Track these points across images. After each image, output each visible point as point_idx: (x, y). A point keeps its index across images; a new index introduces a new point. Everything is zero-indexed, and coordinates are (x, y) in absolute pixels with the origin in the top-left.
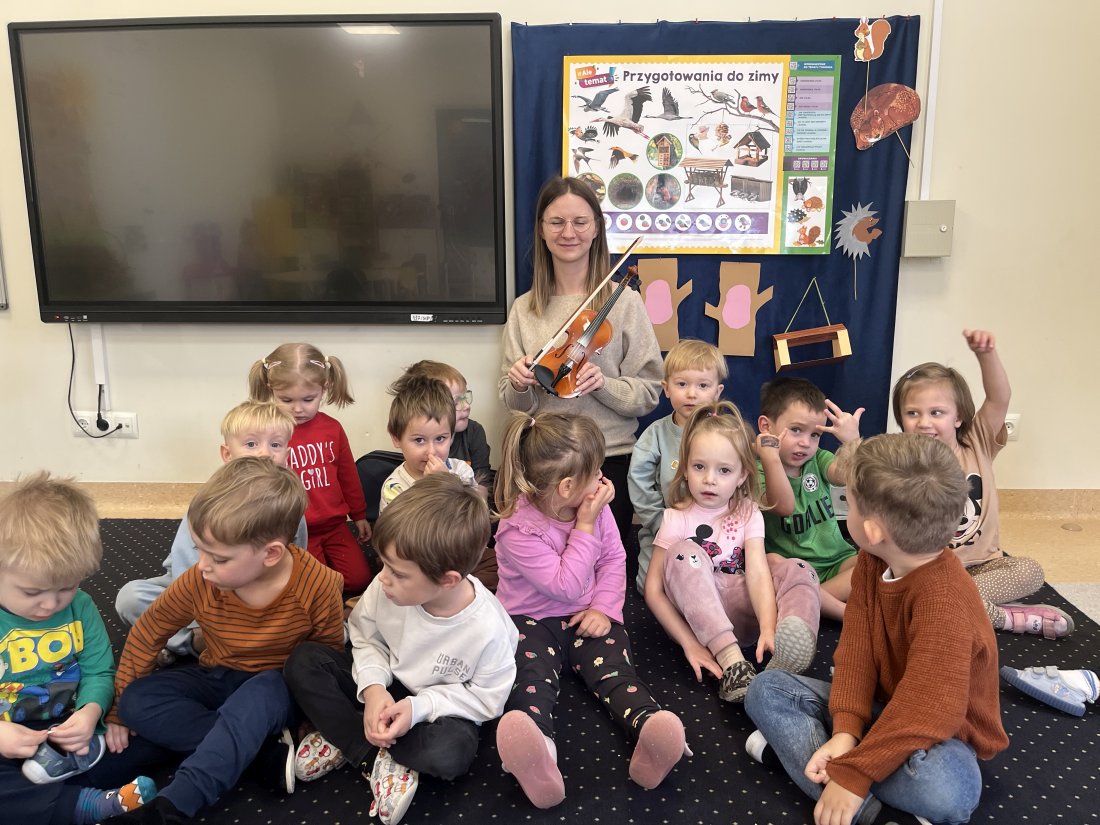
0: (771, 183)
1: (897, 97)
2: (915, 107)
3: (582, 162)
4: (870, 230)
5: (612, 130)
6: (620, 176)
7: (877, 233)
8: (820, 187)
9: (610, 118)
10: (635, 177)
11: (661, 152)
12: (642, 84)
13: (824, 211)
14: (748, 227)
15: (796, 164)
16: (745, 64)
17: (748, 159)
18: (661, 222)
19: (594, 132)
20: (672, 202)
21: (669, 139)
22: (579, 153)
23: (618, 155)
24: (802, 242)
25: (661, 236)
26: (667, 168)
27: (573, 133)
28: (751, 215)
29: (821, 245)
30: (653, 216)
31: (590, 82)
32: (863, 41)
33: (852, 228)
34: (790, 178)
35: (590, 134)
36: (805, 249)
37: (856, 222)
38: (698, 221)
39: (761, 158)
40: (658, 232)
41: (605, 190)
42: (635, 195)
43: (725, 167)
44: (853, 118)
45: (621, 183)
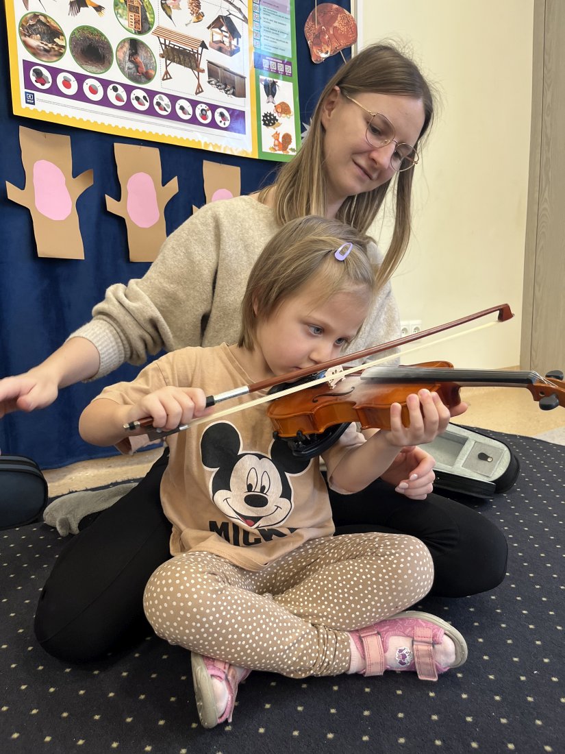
0: (244, 78)
1: (339, 18)
2: (354, 31)
6: (82, 29)
8: (287, 92)
11: (130, 11)
13: (293, 118)
15: (265, 64)
17: (221, 45)
18: (137, 98)
20: (148, 77)
24: (277, 148)
25: (138, 117)
26: (140, 33)
28: (229, 110)
30: (129, 89)
34: (261, 77)
36: (279, 155)
38: (177, 107)
39: (233, 47)
40: (134, 110)
41: (65, 41)
42: (104, 57)
43: (200, 49)
44: (306, 29)
45: (86, 38)
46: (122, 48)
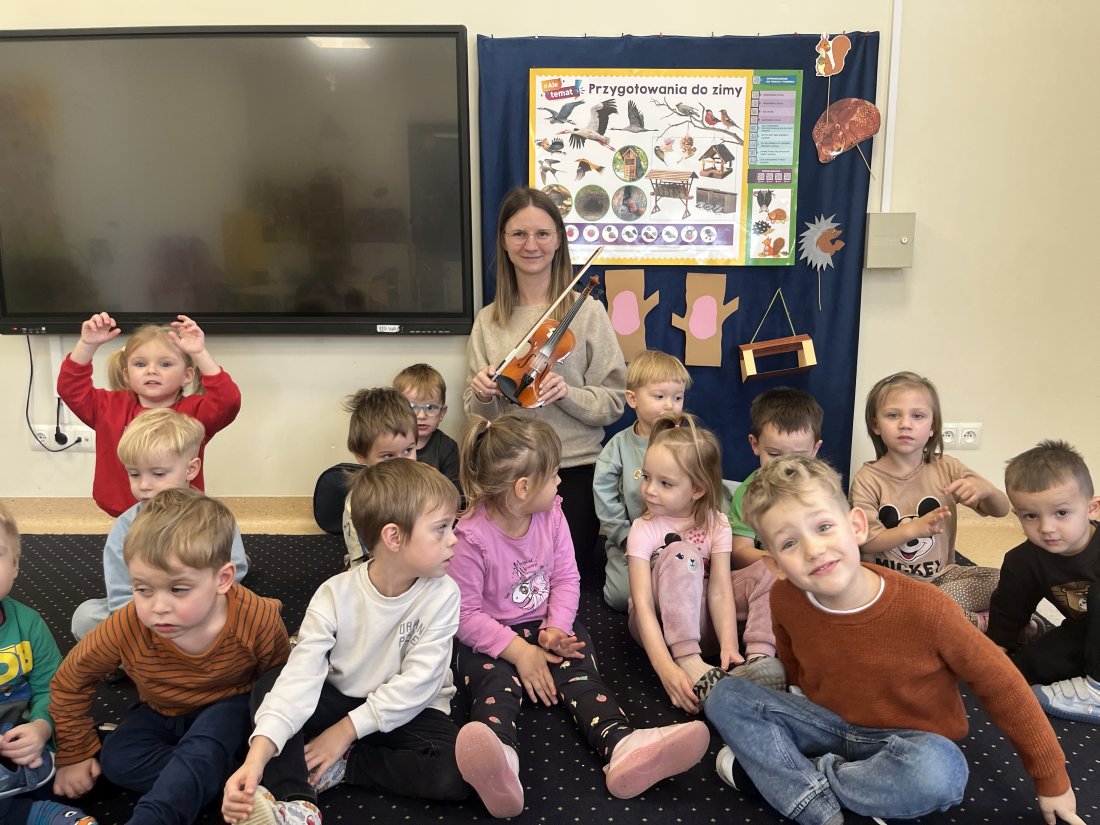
1: (858, 111)
2: (875, 121)
3: (549, 173)
4: (833, 242)
5: (578, 141)
6: (586, 188)
7: (840, 244)
8: (784, 198)
9: (576, 130)
10: (601, 189)
11: (627, 164)
12: (608, 97)
13: (788, 223)
14: (713, 238)
15: (760, 177)
16: (710, 78)
18: (628, 233)
19: (561, 144)
20: (638, 214)
21: (635, 151)
22: (546, 165)
23: (584, 167)
24: (767, 253)
25: (628, 247)
26: (634, 180)
27: (540, 144)
28: (717, 227)
29: (786, 256)
30: (620, 227)
31: (556, 94)
32: (824, 56)
33: (815, 239)
34: (755, 190)
35: (557, 146)
36: (769, 260)
37: (820, 234)
38: (664, 233)
40: (624, 243)
41: (572, 201)
42: (602, 206)
43: (690, 179)
44: (815, 131)
45: (588, 195)
46: (617, 195)
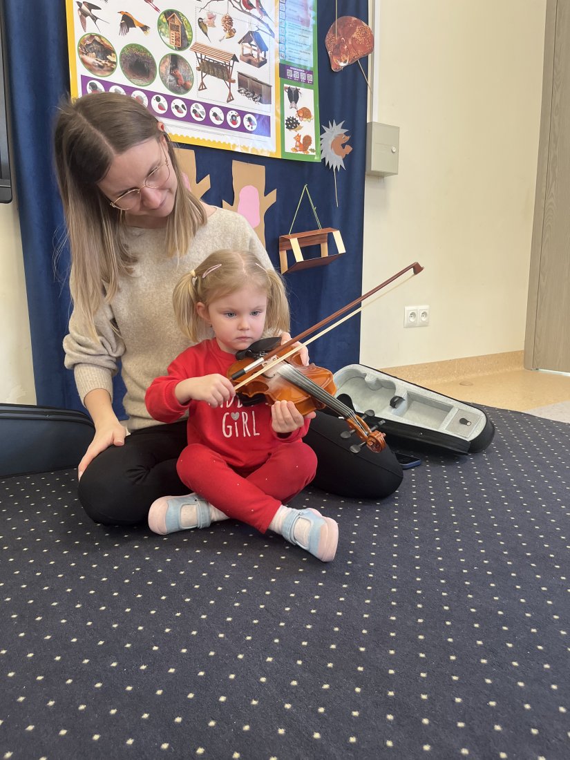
1: (357, 30)
2: (371, 41)
3: (88, 19)
6: (131, 46)
7: (349, 149)
8: (308, 98)
10: (147, 51)
11: (172, 29)
13: (313, 122)
14: (255, 127)
15: (289, 73)
17: (251, 58)
18: (177, 107)
20: (187, 88)
21: (180, 17)
23: (128, 21)
24: (298, 149)
25: (182, 123)
26: (180, 49)
28: (256, 116)
29: (313, 153)
30: (170, 99)
34: (285, 85)
36: (300, 155)
37: (333, 138)
38: (211, 113)
39: (261, 59)
40: (174, 117)
41: (116, 58)
42: (149, 71)
43: (232, 61)
44: (327, 40)
45: (134, 55)
46: (164, 63)
